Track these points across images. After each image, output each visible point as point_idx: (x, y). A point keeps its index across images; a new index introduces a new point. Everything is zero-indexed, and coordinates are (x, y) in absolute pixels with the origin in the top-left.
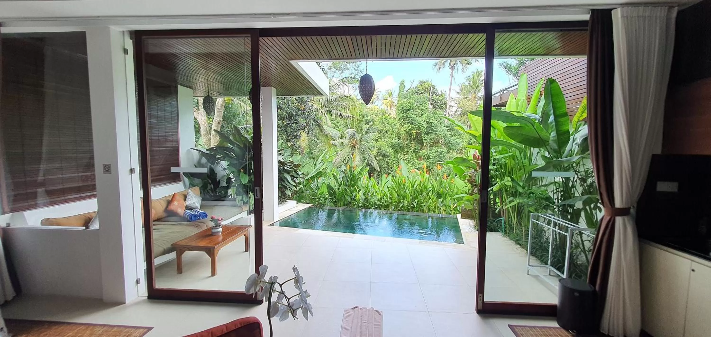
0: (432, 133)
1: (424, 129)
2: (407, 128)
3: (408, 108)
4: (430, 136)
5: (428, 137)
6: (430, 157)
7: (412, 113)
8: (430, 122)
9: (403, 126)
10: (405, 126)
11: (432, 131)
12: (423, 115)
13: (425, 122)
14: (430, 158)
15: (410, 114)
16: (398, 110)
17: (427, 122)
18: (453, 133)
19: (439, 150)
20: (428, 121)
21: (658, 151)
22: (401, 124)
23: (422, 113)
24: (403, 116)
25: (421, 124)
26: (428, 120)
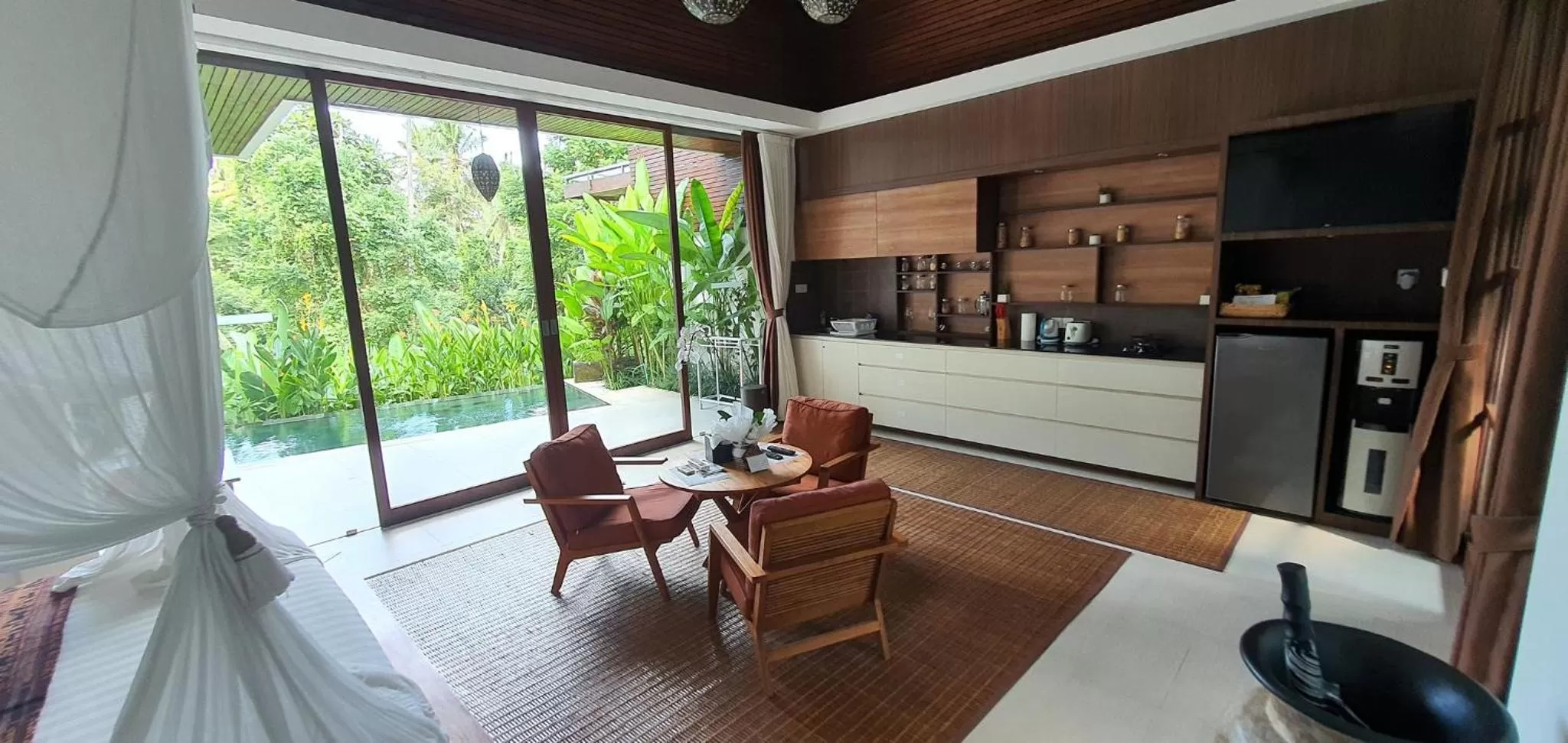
0: (387, 245)
1: (364, 234)
2: (314, 232)
3: (308, 180)
4: (382, 253)
5: (379, 253)
6: (394, 301)
7: (320, 194)
8: (376, 216)
9: (299, 226)
10: (306, 226)
11: (387, 240)
12: (354, 200)
13: (364, 217)
14: (395, 304)
15: (315, 196)
16: (275, 183)
17: (368, 215)
18: (437, 242)
19: (413, 282)
20: (371, 215)
21: (793, 259)
22: (292, 220)
23: (349, 192)
24: (295, 200)
25: (354, 223)
26: (370, 212)
